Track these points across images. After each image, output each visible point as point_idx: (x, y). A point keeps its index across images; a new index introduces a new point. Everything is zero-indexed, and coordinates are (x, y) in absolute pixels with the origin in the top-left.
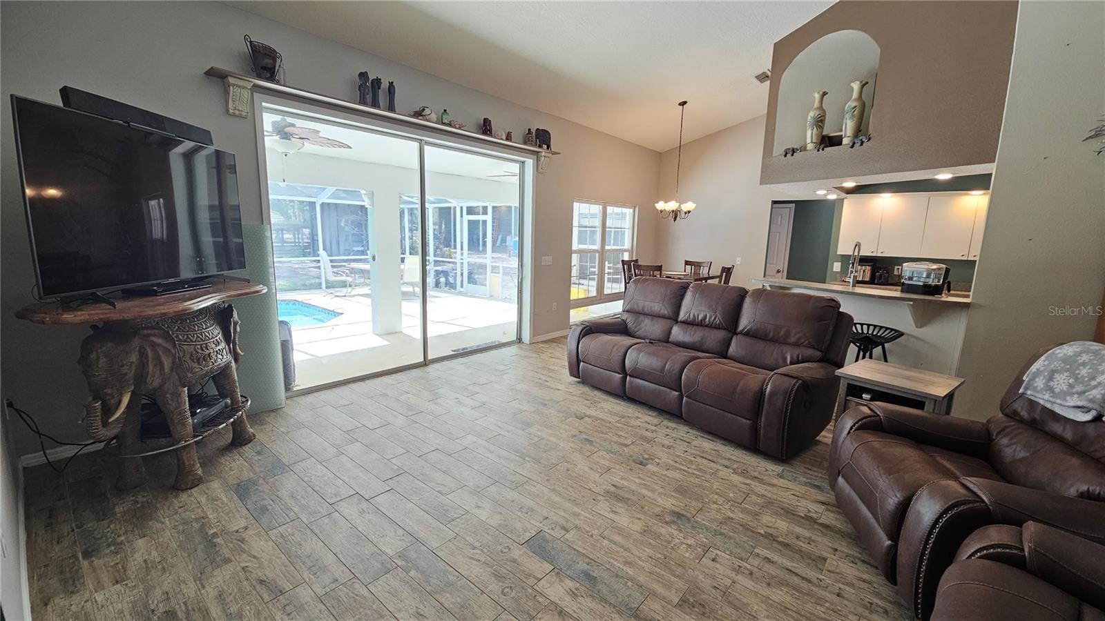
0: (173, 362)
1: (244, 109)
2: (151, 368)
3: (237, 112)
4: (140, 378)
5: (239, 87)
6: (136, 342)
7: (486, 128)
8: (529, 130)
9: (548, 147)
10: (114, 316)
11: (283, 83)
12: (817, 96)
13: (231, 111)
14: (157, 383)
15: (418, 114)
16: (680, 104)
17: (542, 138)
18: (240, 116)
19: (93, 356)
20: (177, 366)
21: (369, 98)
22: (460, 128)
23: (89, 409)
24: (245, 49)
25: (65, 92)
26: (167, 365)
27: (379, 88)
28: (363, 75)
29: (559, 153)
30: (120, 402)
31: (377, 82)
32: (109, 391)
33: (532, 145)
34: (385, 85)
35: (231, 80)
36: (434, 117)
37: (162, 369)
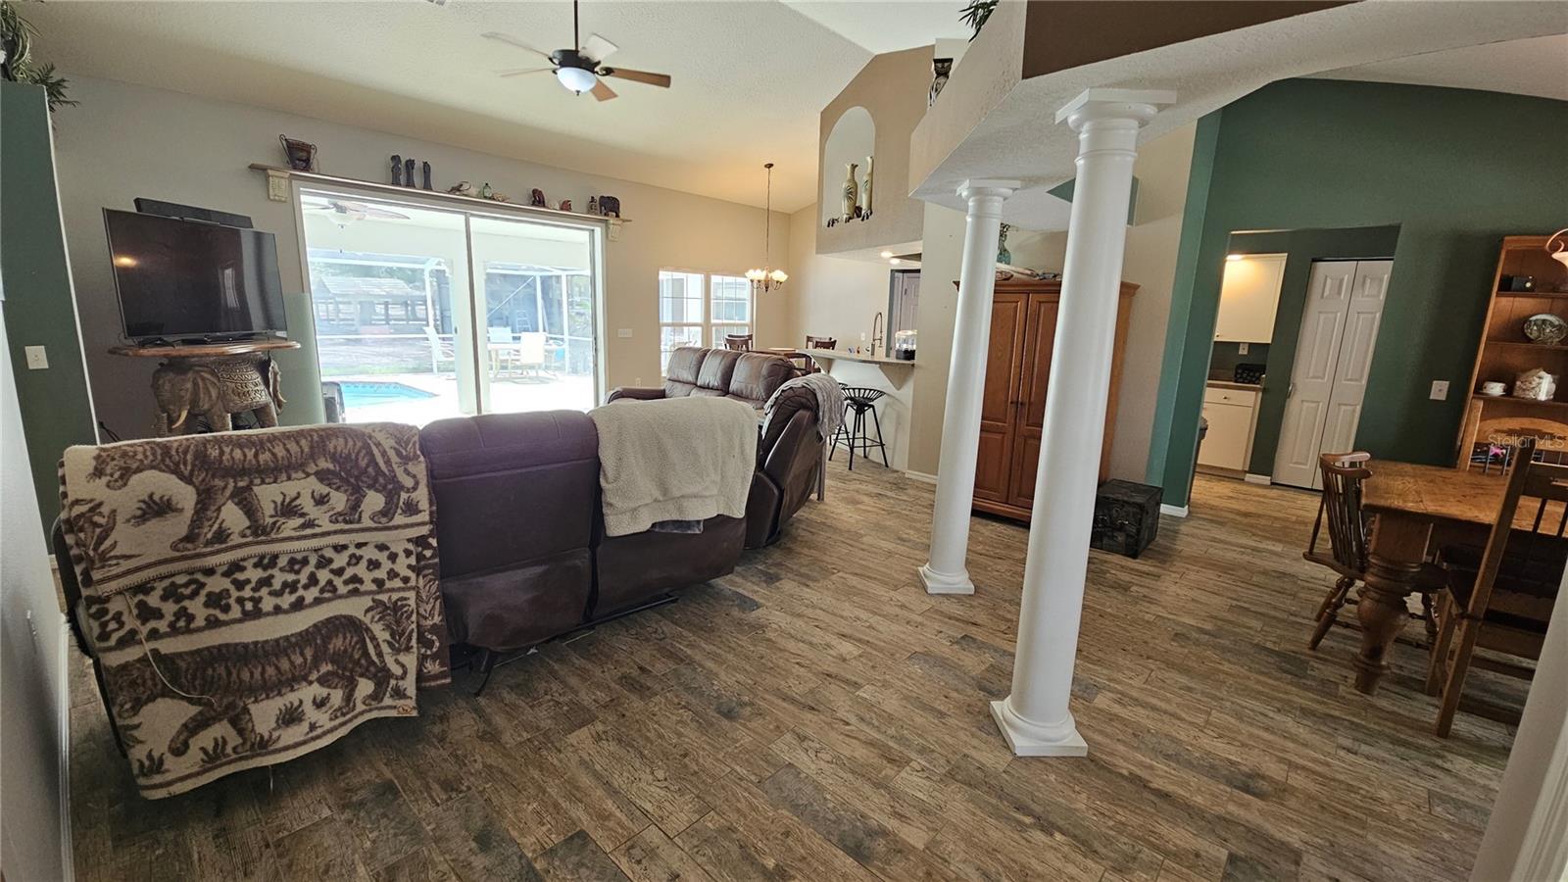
0: (219, 393)
1: (283, 194)
2: (202, 396)
3: (277, 198)
4: (194, 402)
5: (277, 177)
6: (190, 375)
7: (538, 199)
8: (593, 198)
9: (617, 216)
10: (174, 353)
11: (316, 171)
12: (849, 167)
13: (272, 197)
14: (206, 407)
15: (457, 189)
16: (766, 166)
17: (608, 206)
18: (280, 201)
19: (161, 382)
20: (222, 396)
21: (403, 178)
22: (503, 201)
23: (159, 418)
24: (282, 145)
25: (138, 202)
26: (214, 393)
27: (413, 168)
28: (396, 159)
29: (630, 221)
30: (180, 416)
31: (410, 164)
32: (172, 407)
33: (596, 214)
34: (419, 164)
35: (270, 172)
36: (474, 191)
37: (210, 396)
